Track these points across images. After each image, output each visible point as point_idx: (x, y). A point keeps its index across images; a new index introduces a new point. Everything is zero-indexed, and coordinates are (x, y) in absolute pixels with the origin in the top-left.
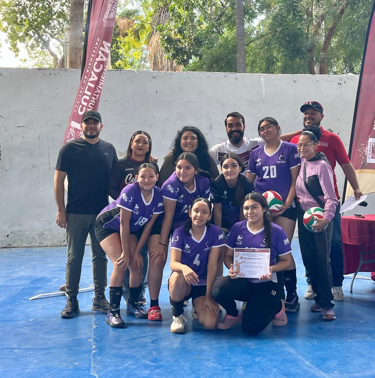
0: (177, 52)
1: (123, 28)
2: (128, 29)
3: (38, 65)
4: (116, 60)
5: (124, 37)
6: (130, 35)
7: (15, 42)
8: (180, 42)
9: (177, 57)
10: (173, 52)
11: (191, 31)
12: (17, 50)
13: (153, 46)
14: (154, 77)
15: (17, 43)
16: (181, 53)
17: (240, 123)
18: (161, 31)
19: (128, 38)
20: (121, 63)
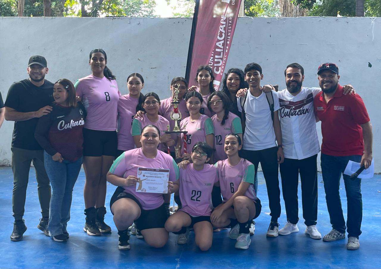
4: (251, 5)
9: (302, 2)
14: (269, 22)
17: (298, 74)
20: (255, 8)
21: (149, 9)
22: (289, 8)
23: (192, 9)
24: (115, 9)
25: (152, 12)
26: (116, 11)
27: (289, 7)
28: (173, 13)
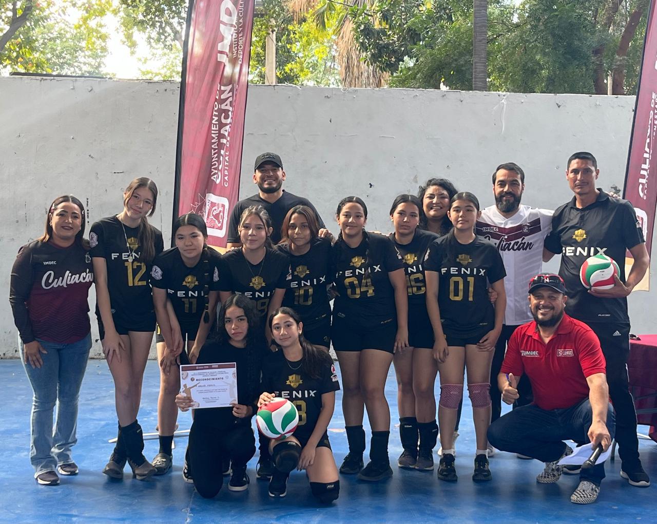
0: (380, 51)
1: (298, 10)
2: (307, 10)
3: (168, 67)
4: (287, 61)
5: (300, 23)
6: (310, 20)
7: (131, 32)
8: (384, 33)
9: (380, 59)
10: (372, 50)
11: (404, 15)
12: (134, 45)
13: (346, 39)
14: (327, 96)
15: (132, 33)
16: (386, 53)
17: (517, 181)
18: (355, 16)
19: (307, 25)
20: (294, 66)
21: (94, 61)
22: (355, 69)
23: (176, 64)
24: (29, 58)
25: (99, 66)
26: (33, 63)
27: (355, 67)
28: (140, 69)
